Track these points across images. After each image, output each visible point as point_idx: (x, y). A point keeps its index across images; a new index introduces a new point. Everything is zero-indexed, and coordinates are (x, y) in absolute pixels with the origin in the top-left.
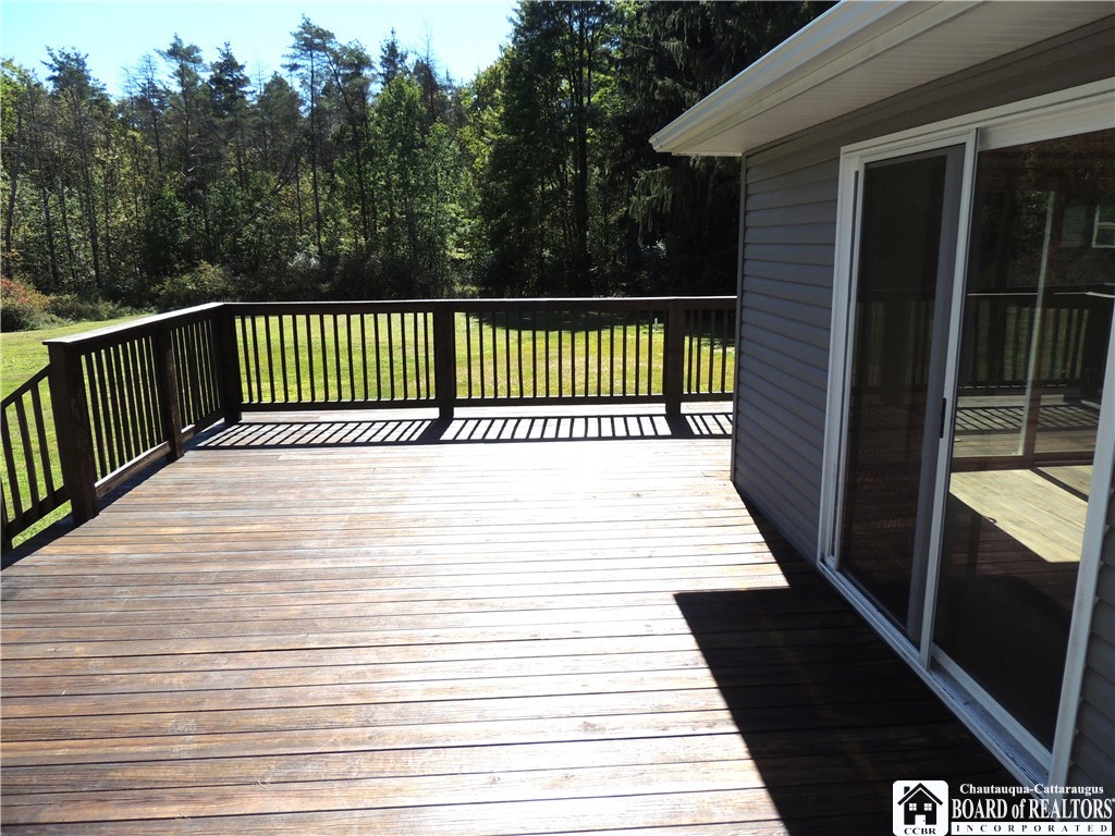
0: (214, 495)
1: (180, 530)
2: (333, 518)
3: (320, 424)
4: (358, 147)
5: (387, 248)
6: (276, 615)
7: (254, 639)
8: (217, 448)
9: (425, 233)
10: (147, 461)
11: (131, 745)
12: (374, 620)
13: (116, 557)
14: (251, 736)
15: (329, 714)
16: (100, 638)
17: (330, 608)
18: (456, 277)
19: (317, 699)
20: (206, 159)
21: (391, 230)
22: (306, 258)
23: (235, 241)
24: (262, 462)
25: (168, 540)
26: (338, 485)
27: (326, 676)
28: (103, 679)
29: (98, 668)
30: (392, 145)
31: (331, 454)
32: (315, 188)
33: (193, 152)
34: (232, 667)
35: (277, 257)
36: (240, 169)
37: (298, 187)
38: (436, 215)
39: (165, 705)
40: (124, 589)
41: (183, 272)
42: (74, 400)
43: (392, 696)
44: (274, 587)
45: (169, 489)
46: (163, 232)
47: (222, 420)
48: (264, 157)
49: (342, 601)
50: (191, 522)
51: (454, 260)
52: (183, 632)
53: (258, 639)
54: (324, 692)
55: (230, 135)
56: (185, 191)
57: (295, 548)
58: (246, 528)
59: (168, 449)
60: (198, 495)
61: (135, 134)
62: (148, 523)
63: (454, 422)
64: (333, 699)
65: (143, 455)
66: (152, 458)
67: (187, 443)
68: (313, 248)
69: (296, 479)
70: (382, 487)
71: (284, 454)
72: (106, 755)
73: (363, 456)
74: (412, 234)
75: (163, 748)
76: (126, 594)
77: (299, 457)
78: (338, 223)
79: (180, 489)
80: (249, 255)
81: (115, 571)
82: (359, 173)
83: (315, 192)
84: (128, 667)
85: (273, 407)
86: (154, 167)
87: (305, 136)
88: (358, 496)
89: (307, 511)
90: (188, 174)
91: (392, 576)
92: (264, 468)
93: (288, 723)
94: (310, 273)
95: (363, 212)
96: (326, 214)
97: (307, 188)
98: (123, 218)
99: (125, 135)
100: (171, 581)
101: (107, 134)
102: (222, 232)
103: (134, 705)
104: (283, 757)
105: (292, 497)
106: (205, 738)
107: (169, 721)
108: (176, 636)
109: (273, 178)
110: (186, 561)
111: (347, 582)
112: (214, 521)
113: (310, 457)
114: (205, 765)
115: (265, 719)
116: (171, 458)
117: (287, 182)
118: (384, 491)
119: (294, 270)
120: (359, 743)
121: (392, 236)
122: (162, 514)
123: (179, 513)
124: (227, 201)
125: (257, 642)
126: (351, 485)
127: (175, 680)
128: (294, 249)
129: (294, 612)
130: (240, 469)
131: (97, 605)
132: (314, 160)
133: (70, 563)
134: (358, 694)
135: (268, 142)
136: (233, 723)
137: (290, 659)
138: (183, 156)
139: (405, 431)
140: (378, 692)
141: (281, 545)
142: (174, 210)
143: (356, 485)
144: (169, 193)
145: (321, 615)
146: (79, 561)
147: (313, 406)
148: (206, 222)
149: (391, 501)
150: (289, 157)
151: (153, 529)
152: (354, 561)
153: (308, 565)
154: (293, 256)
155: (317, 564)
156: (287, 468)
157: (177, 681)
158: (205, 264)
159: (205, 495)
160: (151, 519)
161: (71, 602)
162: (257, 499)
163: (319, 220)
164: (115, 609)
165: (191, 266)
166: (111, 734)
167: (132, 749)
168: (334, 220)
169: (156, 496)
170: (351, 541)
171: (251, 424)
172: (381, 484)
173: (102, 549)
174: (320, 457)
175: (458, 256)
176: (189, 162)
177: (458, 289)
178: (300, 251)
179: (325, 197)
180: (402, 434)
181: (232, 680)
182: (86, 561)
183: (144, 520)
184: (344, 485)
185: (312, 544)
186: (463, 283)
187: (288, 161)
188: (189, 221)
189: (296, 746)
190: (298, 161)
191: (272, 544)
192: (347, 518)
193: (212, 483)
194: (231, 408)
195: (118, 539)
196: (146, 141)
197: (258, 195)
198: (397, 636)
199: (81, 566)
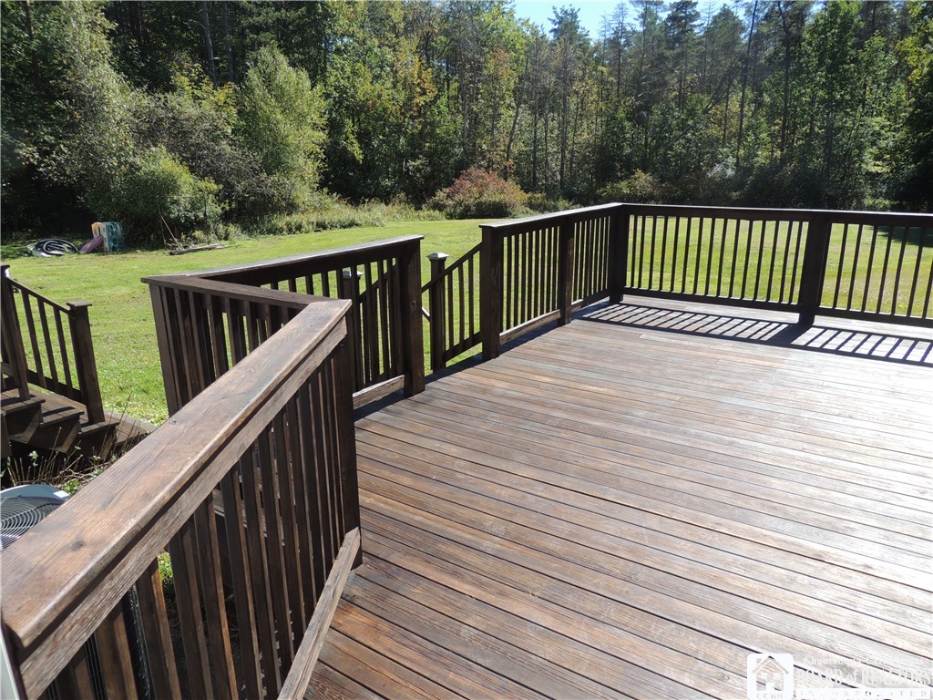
0: (581, 357)
1: (548, 380)
2: (666, 396)
3: (684, 313)
4: (788, 66)
5: (801, 161)
6: (591, 464)
7: (568, 478)
8: (597, 320)
9: (842, 146)
10: (541, 322)
11: (459, 530)
12: (668, 492)
13: (499, 390)
14: (538, 554)
15: (602, 560)
16: (469, 446)
17: (635, 471)
18: (868, 190)
19: (597, 544)
20: (654, 86)
21: (808, 144)
22: (725, 169)
23: (666, 154)
24: (626, 337)
25: (537, 385)
26: (681, 368)
27: (611, 527)
28: (459, 476)
29: (459, 467)
30: (821, 63)
31: (685, 340)
32: (742, 106)
33: (645, 80)
34: (545, 496)
35: (699, 168)
36: (680, 92)
37: (727, 106)
38: (858, 129)
39: (490, 509)
40: (496, 415)
41: (622, 179)
42: (493, 270)
43: (658, 563)
44: (598, 441)
45: (551, 347)
46: (612, 147)
47: (607, 299)
48: (702, 80)
49: (647, 468)
50: (557, 375)
51: (868, 173)
52: (522, 458)
53: (572, 479)
54: (605, 540)
55: (677, 64)
56: (632, 113)
57: (626, 414)
58: (595, 388)
59: (559, 316)
60: (569, 355)
61: (604, 69)
62: (528, 369)
63: (812, 329)
64: (609, 547)
65: (539, 317)
66: (545, 321)
67: (575, 313)
68: (731, 160)
69: (647, 356)
70: (719, 378)
71: (645, 334)
72: (442, 531)
73: (712, 347)
74: (828, 146)
75: (478, 540)
76: (495, 418)
77: (657, 338)
78: (757, 138)
79: (559, 348)
80: (676, 165)
81: (495, 400)
82: (786, 90)
83: (742, 111)
84: (477, 473)
85: (649, 293)
86: (614, 93)
87: (740, 60)
88: (695, 381)
89: (647, 385)
90: (637, 99)
91: (699, 458)
92: (626, 343)
93: (568, 555)
94: (724, 182)
95: (784, 128)
96: (748, 130)
97: (734, 106)
98: (585, 136)
99: (596, 70)
100: (528, 417)
101: (584, 70)
102: (657, 147)
103: (472, 502)
104: (554, 581)
105: (639, 371)
106: (507, 543)
107: (489, 522)
108: (516, 459)
109: (706, 98)
110: (543, 404)
111: (658, 453)
112: (573, 378)
113: (666, 340)
114: (499, 564)
115: (553, 544)
116: (560, 323)
117: (717, 101)
118: (721, 381)
119: (712, 179)
120: (617, 594)
121: (808, 149)
122: (539, 365)
123: (552, 367)
124: (665, 121)
125: (569, 482)
126: (692, 370)
127: (503, 492)
128: (715, 160)
129: (605, 466)
130: (606, 340)
131: (475, 422)
132: (745, 82)
133: (470, 388)
134: (631, 551)
135: (708, 67)
136: (529, 539)
137: (588, 503)
138: (636, 83)
139: (760, 330)
140: (648, 556)
141: (617, 408)
142: (622, 128)
143: (697, 370)
144: (621, 114)
145: (626, 475)
146: (474, 387)
147: (682, 297)
148: (646, 139)
149: (722, 392)
150: (724, 79)
151: (530, 375)
152: (670, 437)
153: (631, 430)
154: (712, 166)
155: (639, 432)
156: (644, 346)
157: (505, 493)
158: (639, 173)
159: (574, 356)
160: (531, 367)
161: (460, 415)
162: (611, 366)
163: (740, 136)
164: (485, 428)
165: (629, 173)
166: (449, 517)
167: (459, 533)
168: (755, 134)
169: (542, 350)
170: (675, 418)
171: (628, 305)
172: (719, 374)
173: (493, 382)
174: (674, 341)
175: (874, 170)
176: (640, 89)
177: (868, 201)
178: (719, 163)
179: (750, 114)
180: (755, 333)
181: (542, 506)
182: (480, 388)
183: (526, 366)
184: (685, 369)
185: (641, 413)
186: (875, 196)
187: (721, 83)
188: (633, 138)
189: (566, 575)
190: (731, 82)
191: (609, 406)
192: (678, 398)
193: (583, 347)
194: (616, 290)
195: (505, 377)
196: (610, 74)
197: (692, 113)
198: (683, 513)
199: (475, 391)
